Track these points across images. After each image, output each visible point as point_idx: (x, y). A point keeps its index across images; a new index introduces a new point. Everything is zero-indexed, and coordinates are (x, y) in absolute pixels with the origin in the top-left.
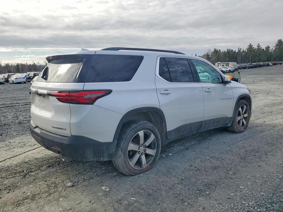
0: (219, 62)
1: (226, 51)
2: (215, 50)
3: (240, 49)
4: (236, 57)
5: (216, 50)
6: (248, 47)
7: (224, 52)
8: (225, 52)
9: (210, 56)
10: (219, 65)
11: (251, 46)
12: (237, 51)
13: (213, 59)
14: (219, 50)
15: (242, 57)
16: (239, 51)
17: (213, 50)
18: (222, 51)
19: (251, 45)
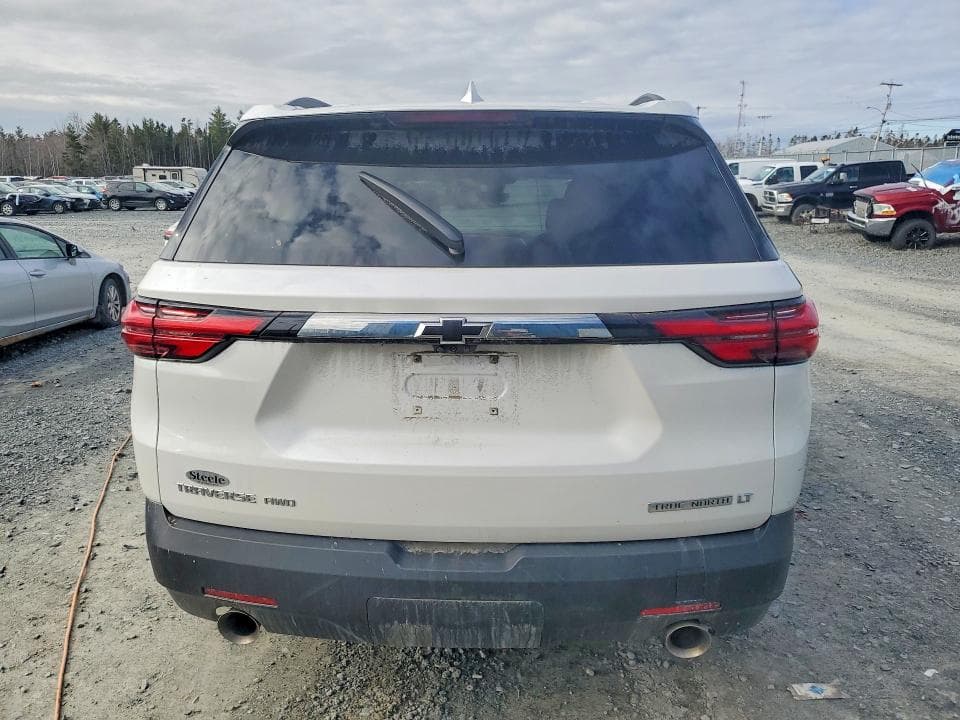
0: (145, 166)
1: (141, 127)
2: (98, 118)
3: (186, 122)
4: (177, 149)
5: (100, 118)
6: (213, 118)
7: (133, 128)
8: (137, 128)
9: (82, 141)
10: (149, 174)
11: (219, 115)
12: (177, 130)
13: (94, 152)
14: (111, 120)
15: (196, 151)
16: (185, 129)
17: (88, 119)
18: (124, 124)
19: (219, 111)
